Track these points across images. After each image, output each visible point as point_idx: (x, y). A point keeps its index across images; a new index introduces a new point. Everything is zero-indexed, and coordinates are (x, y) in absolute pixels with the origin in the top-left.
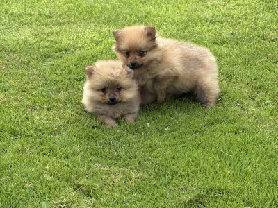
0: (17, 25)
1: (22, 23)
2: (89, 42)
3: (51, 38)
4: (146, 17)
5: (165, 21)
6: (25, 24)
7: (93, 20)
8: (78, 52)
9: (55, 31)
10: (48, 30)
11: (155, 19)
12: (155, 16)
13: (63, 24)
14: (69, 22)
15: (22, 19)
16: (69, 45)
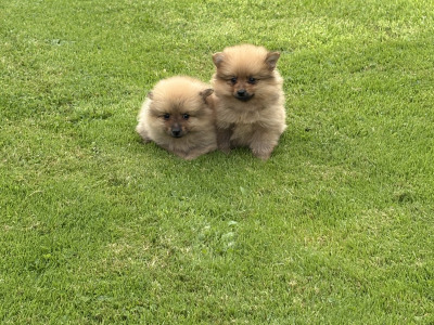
0: (218, 18)
1: (225, 15)
2: (314, 40)
3: (262, 34)
4: (399, 8)
5: (425, 14)
6: (230, 17)
7: (323, 12)
8: (298, 52)
9: (269, 26)
10: (260, 24)
11: (411, 12)
12: (411, 8)
13: (281, 17)
14: (290, 15)
15: (225, 11)
16: (286, 43)
